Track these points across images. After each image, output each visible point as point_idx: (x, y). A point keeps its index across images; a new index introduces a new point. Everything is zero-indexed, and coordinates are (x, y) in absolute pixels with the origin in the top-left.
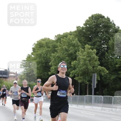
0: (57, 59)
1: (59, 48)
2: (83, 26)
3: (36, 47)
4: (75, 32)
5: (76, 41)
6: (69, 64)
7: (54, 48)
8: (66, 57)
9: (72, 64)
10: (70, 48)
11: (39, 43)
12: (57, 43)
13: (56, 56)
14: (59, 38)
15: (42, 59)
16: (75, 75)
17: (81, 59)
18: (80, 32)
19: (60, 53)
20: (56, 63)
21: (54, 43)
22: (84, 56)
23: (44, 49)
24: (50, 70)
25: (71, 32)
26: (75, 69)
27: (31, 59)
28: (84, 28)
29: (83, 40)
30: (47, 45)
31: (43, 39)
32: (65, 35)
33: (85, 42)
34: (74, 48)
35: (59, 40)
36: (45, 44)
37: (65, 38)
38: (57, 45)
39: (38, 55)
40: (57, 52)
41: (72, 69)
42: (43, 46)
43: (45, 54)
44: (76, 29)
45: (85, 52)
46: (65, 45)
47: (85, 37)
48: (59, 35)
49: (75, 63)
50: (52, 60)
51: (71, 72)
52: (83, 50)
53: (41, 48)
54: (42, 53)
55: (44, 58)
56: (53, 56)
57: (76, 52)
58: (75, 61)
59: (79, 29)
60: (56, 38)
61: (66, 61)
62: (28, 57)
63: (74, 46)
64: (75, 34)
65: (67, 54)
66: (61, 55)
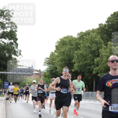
0: (80, 56)
1: (81, 45)
2: (105, 23)
3: (59, 45)
4: (98, 29)
5: (98, 38)
6: (92, 61)
7: (77, 45)
8: (89, 54)
9: (95, 61)
10: (92, 45)
11: (62, 41)
12: (80, 41)
13: (79, 53)
14: (82, 35)
15: (65, 57)
16: (98, 71)
17: (103, 56)
18: (103, 29)
19: (83, 50)
20: (79, 60)
21: (76, 40)
22: (107, 53)
23: (67, 46)
24: (73, 67)
25: (93, 30)
26: (98, 66)
27: (54, 56)
28: (107, 25)
29: (106, 37)
30: (70, 43)
31: (66, 37)
32: (88, 33)
33: (108, 39)
34: (96, 46)
35: (82, 38)
36: (68, 42)
37: (88, 36)
38: (80, 42)
39: (61, 53)
40: (80, 49)
41: (95, 66)
42: (66, 43)
43: (68, 52)
44: (99, 27)
45: (108, 49)
46: (88, 42)
47: (108, 34)
48: (82, 32)
49: (98, 60)
50: (75, 57)
51: (94, 69)
52: (106, 47)
53: (65, 46)
54: (65, 51)
55: (67, 56)
56: (76, 53)
57: (98, 49)
58: (98, 58)
59: (102, 26)
60: (79, 36)
61: (89, 58)
62: (51, 54)
63: (96, 43)
64: (98, 31)
65: (90, 51)
66: (84, 52)
